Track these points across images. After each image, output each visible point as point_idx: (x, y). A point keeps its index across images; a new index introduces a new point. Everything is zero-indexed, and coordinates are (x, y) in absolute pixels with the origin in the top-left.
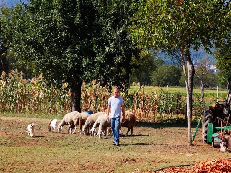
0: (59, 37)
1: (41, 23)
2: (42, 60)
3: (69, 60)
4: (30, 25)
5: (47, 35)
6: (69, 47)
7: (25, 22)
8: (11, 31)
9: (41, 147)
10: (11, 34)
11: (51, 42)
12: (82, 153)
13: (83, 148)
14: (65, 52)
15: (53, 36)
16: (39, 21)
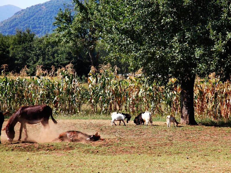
0: (162, 23)
1: (139, 7)
2: (141, 51)
3: (176, 50)
4: (125, 10)
5: (147, 21)
6: (177, 35)
7: (118, 7)
8: (100, 19)
9: (142, 155)
10: (100, 23)
11: (152, 29)
12: (196, 163)
13: (199, 156)
14: (171, 41)
15: (155, 22)
16: (136, 5)
